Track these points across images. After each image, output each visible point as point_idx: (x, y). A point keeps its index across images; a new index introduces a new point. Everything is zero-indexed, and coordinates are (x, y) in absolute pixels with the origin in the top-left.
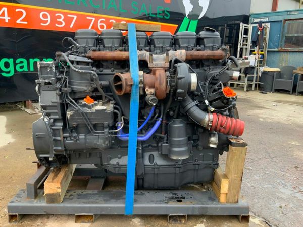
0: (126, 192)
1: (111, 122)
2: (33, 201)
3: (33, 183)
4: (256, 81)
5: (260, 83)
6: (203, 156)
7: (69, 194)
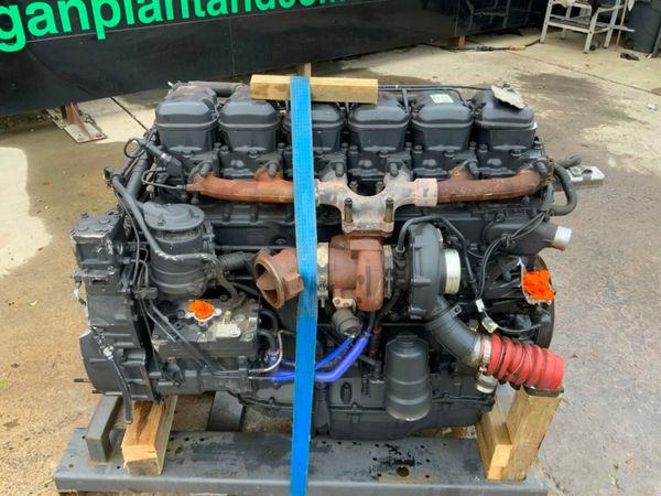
0: (293, 440)
1: (253, 356)
2: (105, 467)
3: (99, 438)
4: (618, 22)
5: (625, 29)
6: (461, 387)
7: (176, 445)
